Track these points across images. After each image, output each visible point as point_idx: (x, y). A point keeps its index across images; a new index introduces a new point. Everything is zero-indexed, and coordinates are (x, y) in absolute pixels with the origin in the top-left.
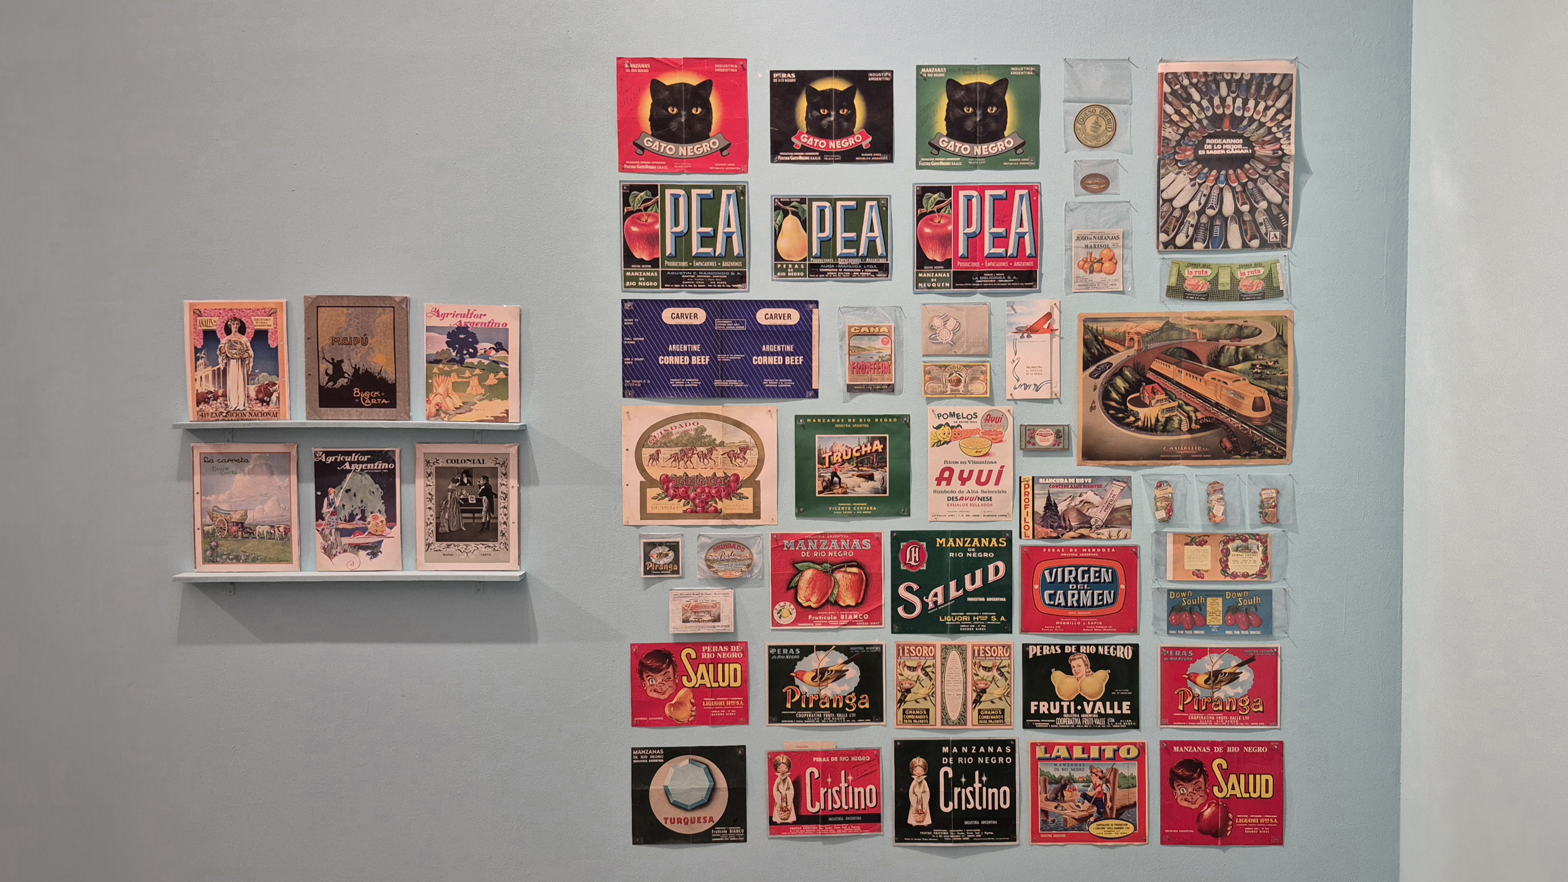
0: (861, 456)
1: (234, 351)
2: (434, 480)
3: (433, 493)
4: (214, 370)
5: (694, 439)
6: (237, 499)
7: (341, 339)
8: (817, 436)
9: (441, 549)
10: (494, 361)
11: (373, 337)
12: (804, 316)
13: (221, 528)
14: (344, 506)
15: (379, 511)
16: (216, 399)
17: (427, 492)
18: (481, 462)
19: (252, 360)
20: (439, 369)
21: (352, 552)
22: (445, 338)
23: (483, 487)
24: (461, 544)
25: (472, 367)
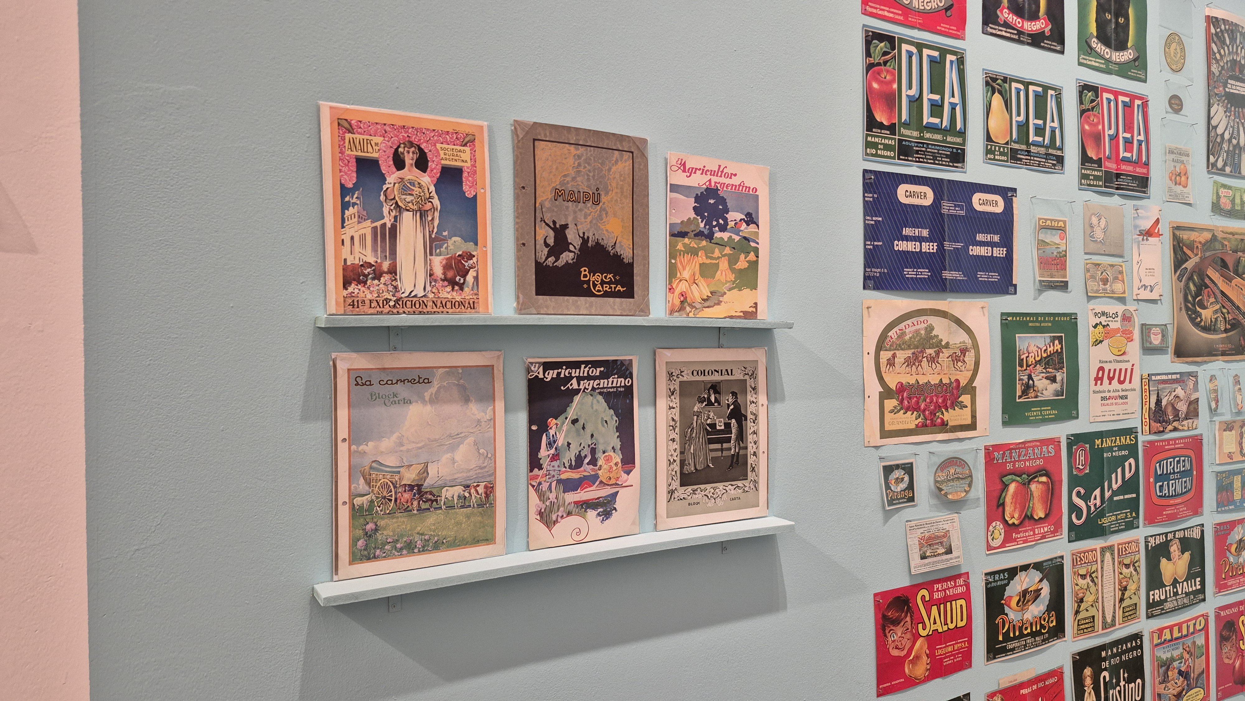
0: (1048, 356)
1: (409, 199)
2: (678, 401)
3: (677, 418)
4: (376, 227)
5: (925, 339)
6: (410, 447)
7: (567, 193)
8: (1017, 335)
9: (685, 496)
10: (745, 238)
11: (607, 193)
12: (1007, 204)
13: (384, 498)
14: (569, 444)
15: (613, 448)
16: (378, 276)
17: (670, 418)
18: (730, 373)
19: (437, 214)
20: (685, 245)
21: (578, 514)
22: (691, 202)
23: (732, 407)
24: (708, 486)
25: (721, 244)
